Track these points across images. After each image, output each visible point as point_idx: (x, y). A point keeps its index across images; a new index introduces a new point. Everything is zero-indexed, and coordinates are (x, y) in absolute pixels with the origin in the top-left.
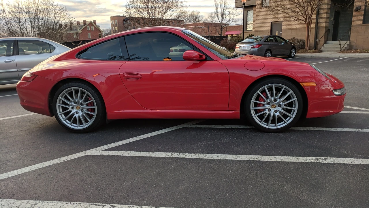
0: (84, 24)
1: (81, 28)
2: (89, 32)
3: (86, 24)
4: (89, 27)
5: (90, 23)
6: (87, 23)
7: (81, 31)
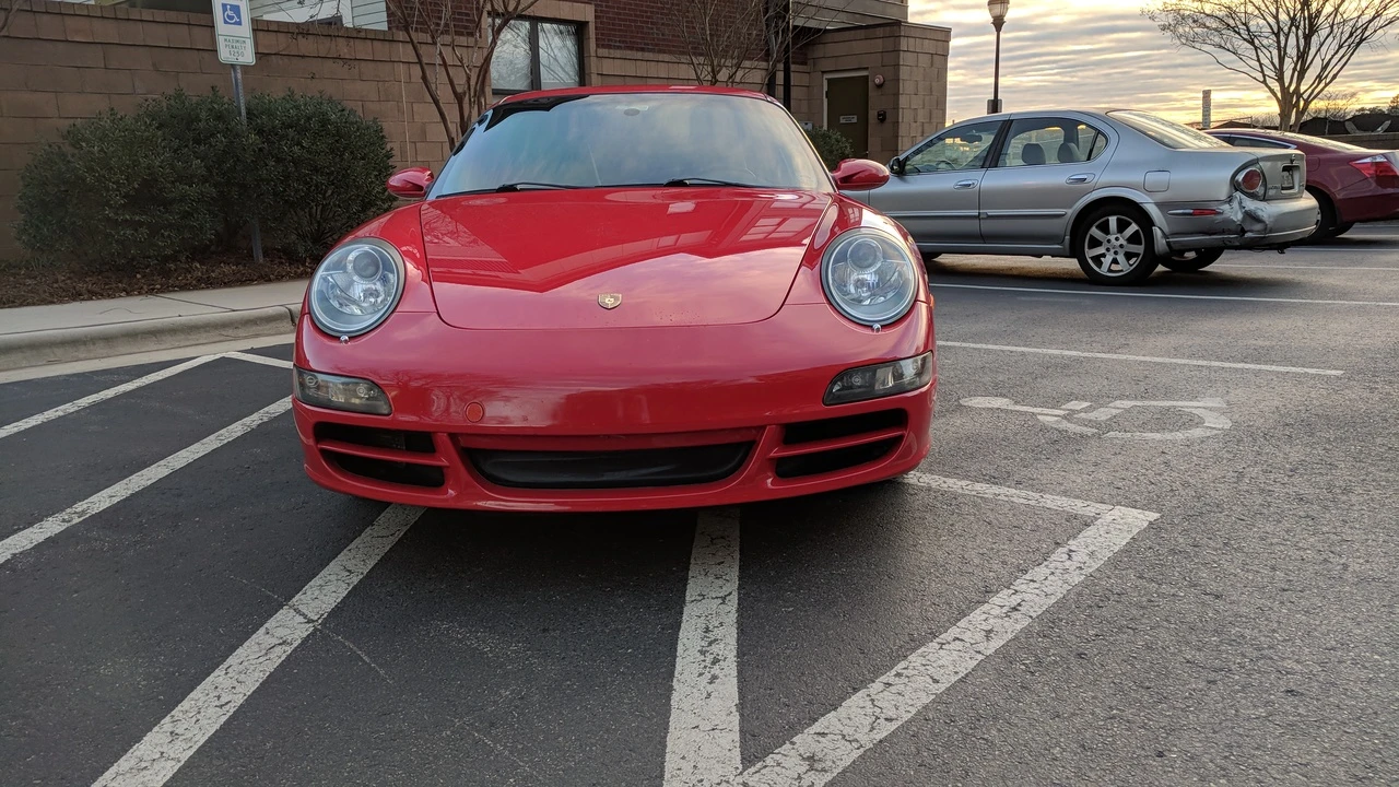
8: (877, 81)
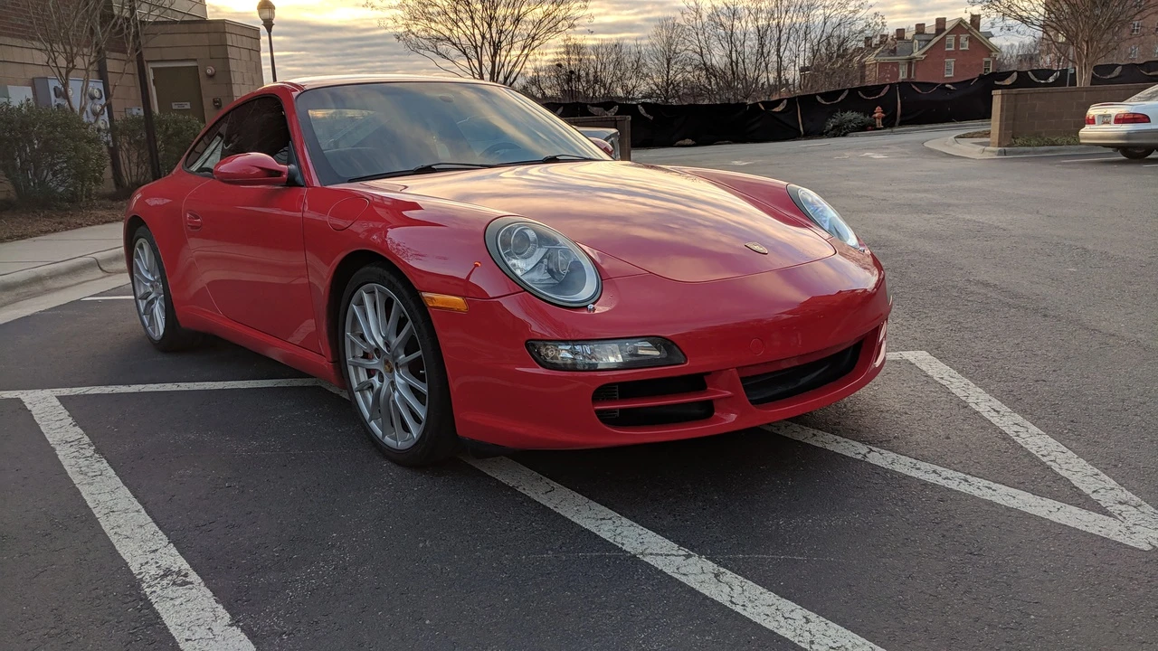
0: (937, 30)
1: (926, 45)
2: (949, 54)
3: (944, 30)
4: (951, 38)
5: (960, 26)
6: (948, 27)
7: (924, 54)
8: (209, 72)
